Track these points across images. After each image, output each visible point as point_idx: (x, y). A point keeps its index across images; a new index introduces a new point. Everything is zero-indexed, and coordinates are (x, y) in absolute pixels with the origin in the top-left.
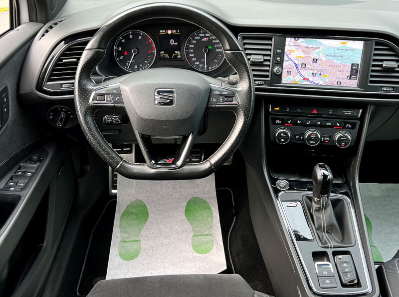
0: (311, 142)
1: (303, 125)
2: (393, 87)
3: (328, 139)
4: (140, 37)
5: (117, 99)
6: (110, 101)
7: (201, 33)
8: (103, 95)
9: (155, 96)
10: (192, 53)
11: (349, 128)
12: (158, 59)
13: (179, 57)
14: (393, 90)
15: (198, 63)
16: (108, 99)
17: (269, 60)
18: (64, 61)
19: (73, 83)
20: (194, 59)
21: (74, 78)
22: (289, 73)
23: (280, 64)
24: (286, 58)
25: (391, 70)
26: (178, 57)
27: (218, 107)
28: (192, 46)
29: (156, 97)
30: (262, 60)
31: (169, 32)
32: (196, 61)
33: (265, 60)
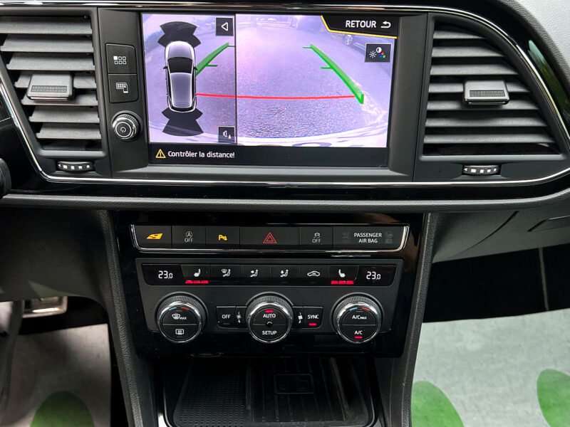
0: (264, 333)
1: (240, 279)
2: (499, 164)
3: (316, 317)
11: (377, 283)
14: (498, 173)
17: (92, 92)
25: (491, 109)
30: (70, 93)
33: (78, 93)
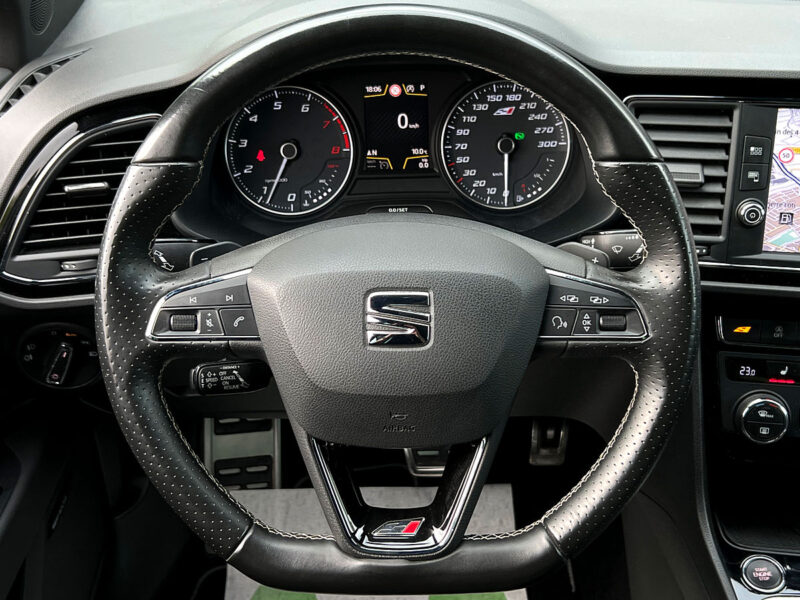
4: (305, 109)
5: (236, 324)
6: (215, 330)
7: (492, 93)
8: (193, 312)
9: (365, 314)
10: (462, 153)
12: (361, 172)
13: (424, 165)
15: (481, 183)
16: (209, 323)
17: (722, 180)
18: (67, 188)
19: (96, 257)
20: (468, 173)
21: (97, 242)
22: (786, 218)
23: (760, 191)
24: (776, 172)
26: (421, 165)
27: (574, 346)
28: (465, 132)
29: (370, 319)
30: (701, 179)
31: (395, 91)
32: (476, 177)
33: (709, 180)
